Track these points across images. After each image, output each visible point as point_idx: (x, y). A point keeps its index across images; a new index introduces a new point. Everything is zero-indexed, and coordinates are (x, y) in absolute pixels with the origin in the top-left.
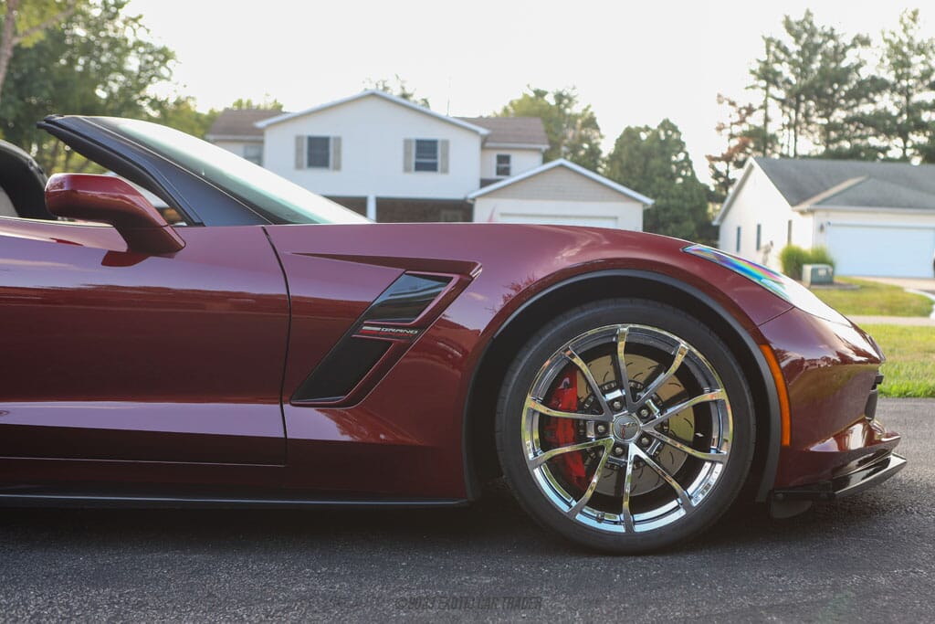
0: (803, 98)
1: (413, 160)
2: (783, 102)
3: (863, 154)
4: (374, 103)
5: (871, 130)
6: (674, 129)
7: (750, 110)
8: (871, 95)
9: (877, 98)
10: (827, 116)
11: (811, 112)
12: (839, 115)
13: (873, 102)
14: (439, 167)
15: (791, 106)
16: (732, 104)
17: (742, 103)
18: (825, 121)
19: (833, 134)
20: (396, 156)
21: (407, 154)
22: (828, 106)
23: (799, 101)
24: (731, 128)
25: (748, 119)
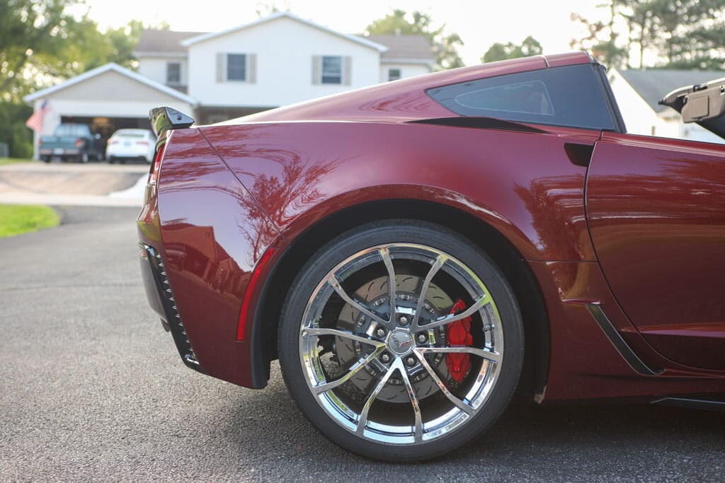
0: (649, 14)
1: (320, 74)
2: (631, 19)
3: (704, 65)
4: (286, 25)
5: (710, 43)
6: (537, 44)
7: (599, 27)
8: (711, 11)
9: (717, 14)
10: (670, 30)
11: (656, 27)
12: (681, 30)
13: (713, 17)
14: (343, 80)
15: (638, 22)
16: (584, 21)
17: (593, 21)
18: (668, 36)
19: (677, 48)
20: (305, 70)
21: (314, 69)
22: (671, 21)
23: (645, 17)
24: (581, 42)
25: (598, 34)
